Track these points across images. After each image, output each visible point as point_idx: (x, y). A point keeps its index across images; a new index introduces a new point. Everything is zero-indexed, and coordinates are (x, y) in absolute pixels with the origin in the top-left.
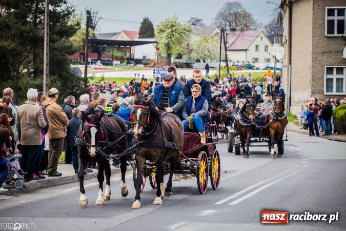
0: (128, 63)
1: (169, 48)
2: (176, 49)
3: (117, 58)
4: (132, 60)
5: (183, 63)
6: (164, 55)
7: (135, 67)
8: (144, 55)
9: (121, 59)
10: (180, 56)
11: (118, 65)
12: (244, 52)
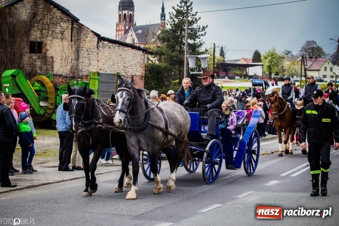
0: (245, 78)
1: (270, 68)
2: (275, 69)
3: (238, 75)
4: (247, 76)
5: (279, 78)
6: (267, 73)
7: (249, 80)
8: (255, 73)
9: (241, 76)
10: (277, 74)
11: (239, 79)
12: (317, 72)
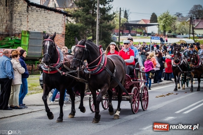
0: (144, 35)
1: (164, 27)
2: (168, 28)
3: (138, 33)
4: (146, 33)
5: (172, 35)
6: (162, 31)
7: (148, 37)
8: (152, 31)
9: (141, 33)
10: (170, 32)
11: (139, 36)
